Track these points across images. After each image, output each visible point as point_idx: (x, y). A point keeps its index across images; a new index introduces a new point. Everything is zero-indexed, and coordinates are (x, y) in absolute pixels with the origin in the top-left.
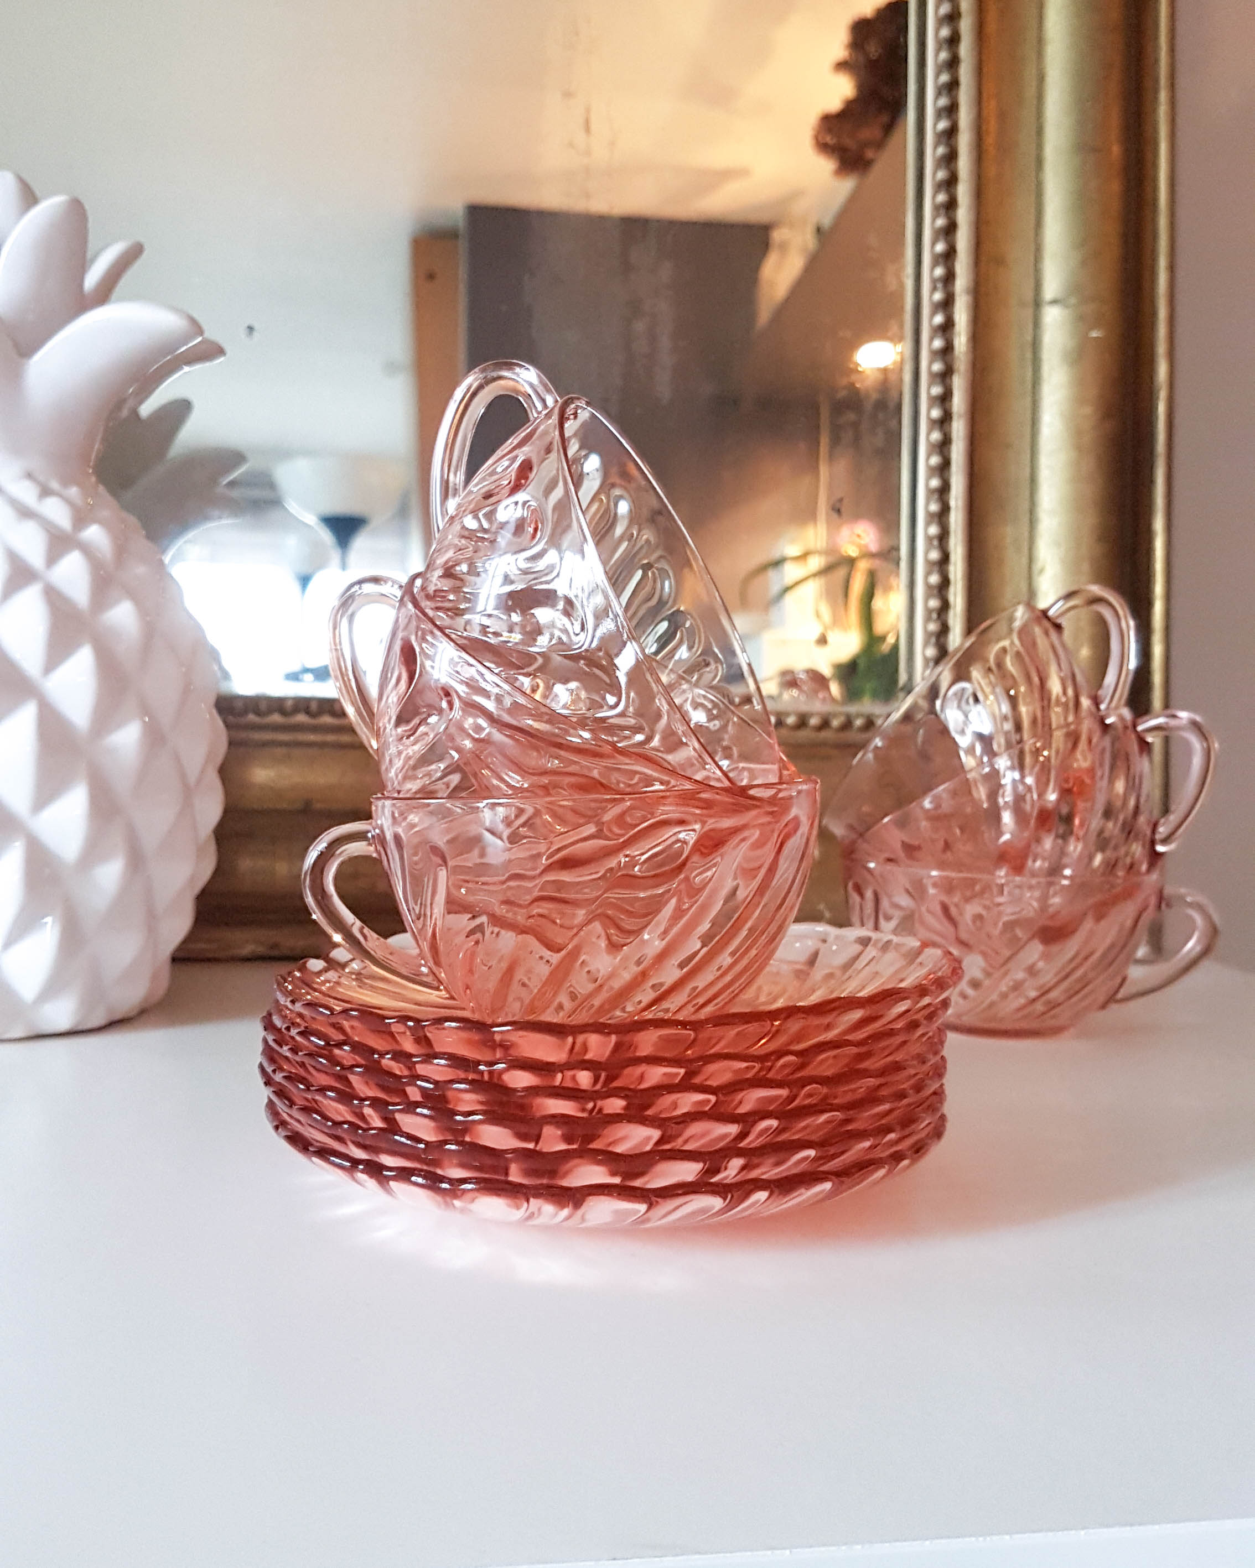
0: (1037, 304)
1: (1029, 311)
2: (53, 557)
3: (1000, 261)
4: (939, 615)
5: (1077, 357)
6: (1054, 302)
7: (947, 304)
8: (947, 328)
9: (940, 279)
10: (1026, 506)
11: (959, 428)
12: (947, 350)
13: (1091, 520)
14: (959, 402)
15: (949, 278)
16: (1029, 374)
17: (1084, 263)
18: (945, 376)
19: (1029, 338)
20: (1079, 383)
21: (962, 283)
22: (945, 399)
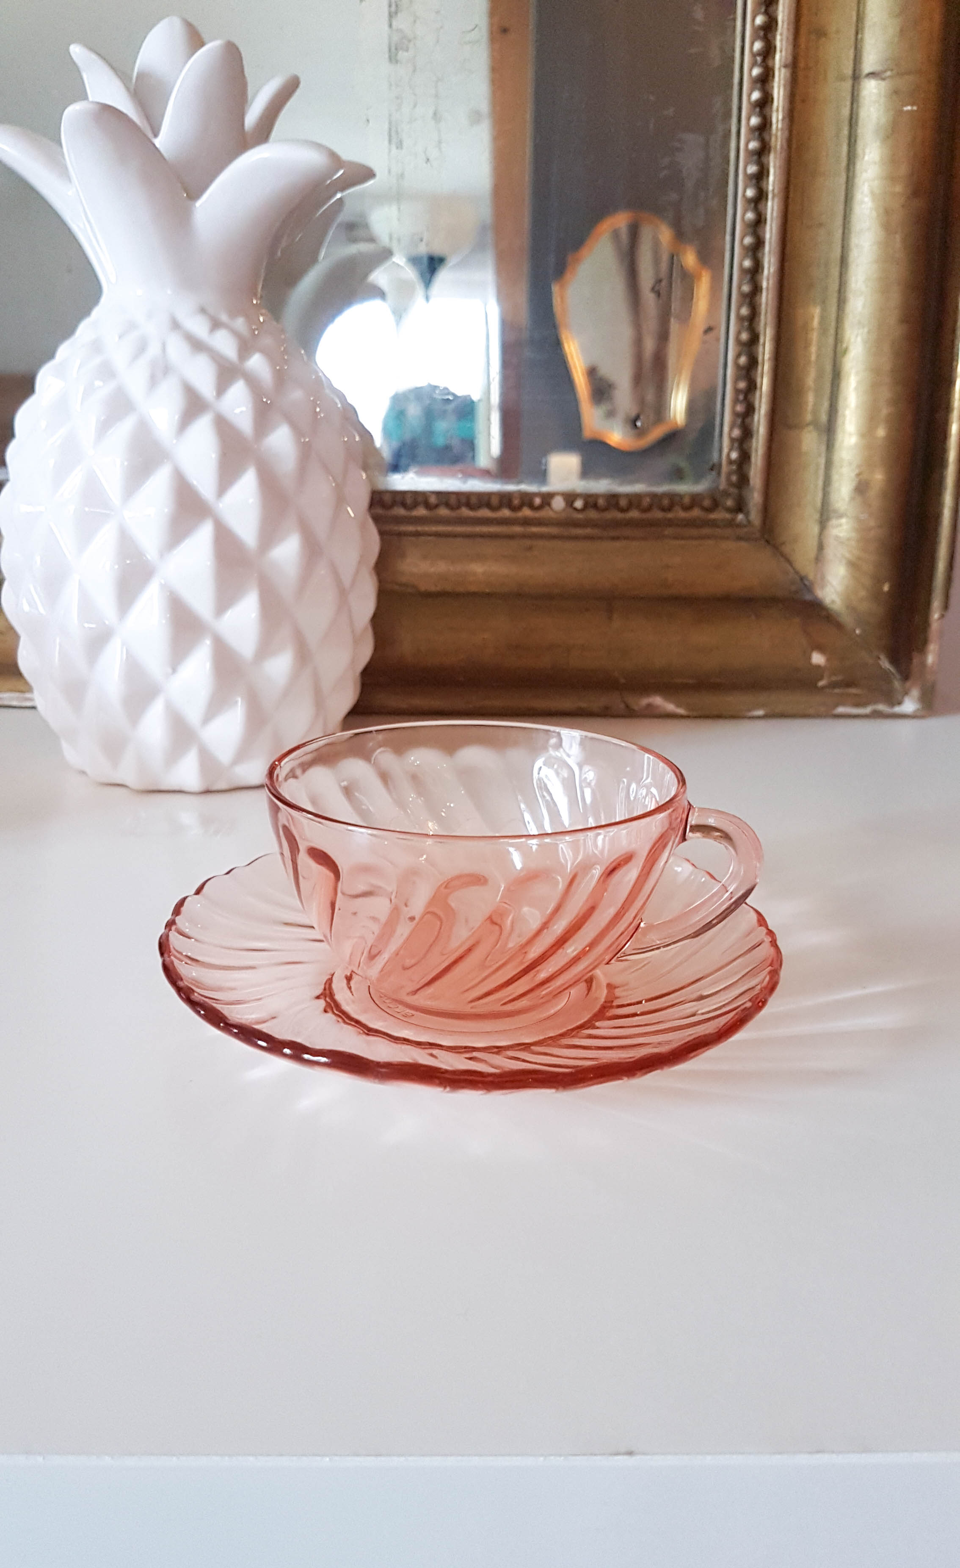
0: (856, 77)
1: (848, 85)
2: (222, 387)
3: (821, 33)
4: (746, 398)
5: (891, 133)
6: (872, 75)
7: (764, 80)
8: (764, 104)
9: (759, 54)
10: (834, 286)
11: (772, 208)
12: (764, 127)
13: (896, 297)
14: (773, 181)
15: (768, 52)
16: (845, 148)
17: (902, 32)
18: (761, 154)
19: (846, 112)
20: (892, 161)
21: (779, 58)
22: (760, 177)
